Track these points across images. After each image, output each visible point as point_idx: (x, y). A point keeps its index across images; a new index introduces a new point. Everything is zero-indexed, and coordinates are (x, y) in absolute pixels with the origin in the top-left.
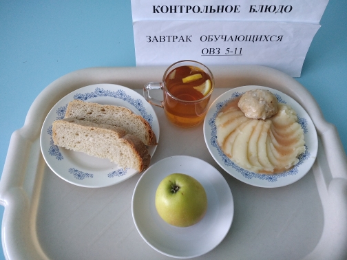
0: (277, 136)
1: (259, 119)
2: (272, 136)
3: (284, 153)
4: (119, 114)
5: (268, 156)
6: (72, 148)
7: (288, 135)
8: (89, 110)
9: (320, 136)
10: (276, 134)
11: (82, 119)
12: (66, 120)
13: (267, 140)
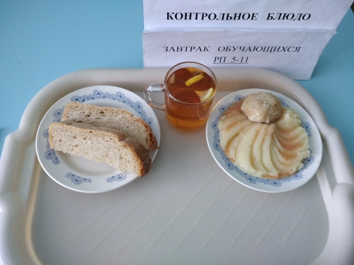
0: (282, 140)
1: (263, 123)
2: (276, 140)
3: (287, 157)
4: (119, 116)
5: (272, 160)
6: (69, 152)
7: (292, 139)
8: (87, 112)
9: (324, 140)
10: (280, 138)
11: (80, 122)
12: (63, 122)
13: (271, 144)
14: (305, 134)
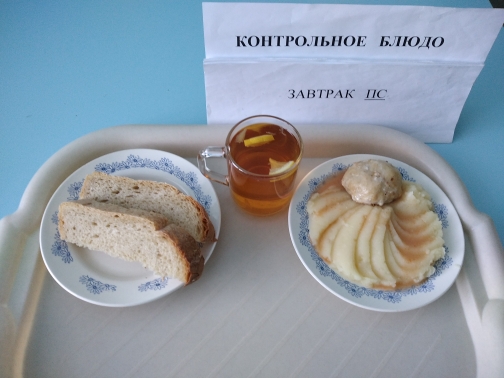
0: (402, 231)
1: (374, 205)
2: (394, 231)
3: (411, 257)
4: (160, 194)
5: (387, 261)
6: (87, 245)
7: (417, 230)
8: (115, 188)
9: (467, 232)
10: (399, 228)
11: (105, 201)
12: (81, 202)
13: (385, 237)
14: (438, 223)
